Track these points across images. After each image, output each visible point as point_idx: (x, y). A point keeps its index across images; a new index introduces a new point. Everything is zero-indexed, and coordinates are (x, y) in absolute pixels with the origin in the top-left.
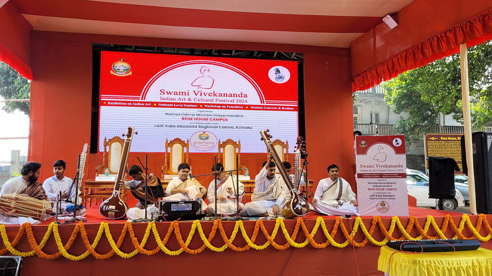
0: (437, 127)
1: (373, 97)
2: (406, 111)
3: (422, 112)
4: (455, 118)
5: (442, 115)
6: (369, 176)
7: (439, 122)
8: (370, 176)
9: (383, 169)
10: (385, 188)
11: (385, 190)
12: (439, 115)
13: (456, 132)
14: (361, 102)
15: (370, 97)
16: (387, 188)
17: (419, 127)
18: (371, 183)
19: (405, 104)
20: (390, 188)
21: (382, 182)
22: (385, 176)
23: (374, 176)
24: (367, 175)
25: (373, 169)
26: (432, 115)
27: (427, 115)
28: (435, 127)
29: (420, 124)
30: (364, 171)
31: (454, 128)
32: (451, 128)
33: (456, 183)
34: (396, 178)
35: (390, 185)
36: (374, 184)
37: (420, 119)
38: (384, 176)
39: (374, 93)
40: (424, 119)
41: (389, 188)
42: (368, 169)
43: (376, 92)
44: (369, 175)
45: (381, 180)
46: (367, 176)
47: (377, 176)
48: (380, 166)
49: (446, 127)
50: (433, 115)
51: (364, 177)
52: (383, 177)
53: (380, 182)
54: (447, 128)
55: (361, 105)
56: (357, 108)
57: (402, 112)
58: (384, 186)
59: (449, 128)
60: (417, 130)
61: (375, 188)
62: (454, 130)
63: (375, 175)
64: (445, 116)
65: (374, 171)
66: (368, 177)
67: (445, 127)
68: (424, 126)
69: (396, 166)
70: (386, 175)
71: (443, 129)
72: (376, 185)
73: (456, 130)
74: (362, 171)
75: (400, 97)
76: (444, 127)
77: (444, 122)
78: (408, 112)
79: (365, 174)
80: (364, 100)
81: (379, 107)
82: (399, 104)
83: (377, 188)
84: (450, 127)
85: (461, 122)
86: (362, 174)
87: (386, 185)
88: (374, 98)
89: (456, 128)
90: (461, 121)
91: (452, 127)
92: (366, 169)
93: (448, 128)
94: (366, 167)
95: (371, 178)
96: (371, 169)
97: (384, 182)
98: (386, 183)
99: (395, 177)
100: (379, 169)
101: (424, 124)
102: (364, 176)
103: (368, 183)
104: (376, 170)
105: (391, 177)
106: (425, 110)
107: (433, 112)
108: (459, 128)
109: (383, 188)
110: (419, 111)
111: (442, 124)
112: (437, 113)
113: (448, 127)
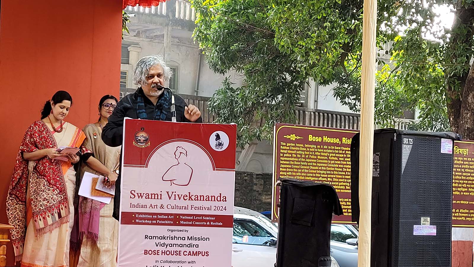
0: (301, 112)
1: (167, 25)
2: (239, 69)
3: (273, 74)
4: (339, 95)
5: (313, 83)
6: (148, 219)
7: (307, 99)
8: (152, 219)
9: (182, 203)
10: (183, 249)
11: (182, 254)
12: (308, 83)
13: (338, 125)
14: (138, 35)
15: (161, 24)
16: (188, 249)
17: (264, 108)
18: (151, 238)
19: (239, 51)
20: (195, 250)
21: (178, 234)
22: (185, 220)
23: (160, 219)
24: (144, 216)
25: (158, 202)
26: (292, 81)
27: (282, 82)
28: (297, 111)
29: (266, 101)
30: (138, 206)
31: (334, 116)
32: (330, 115)
33: (333, 243)
34: (210, 226)
35: (194, 242)
36: (159, 241)
37: (268, 90)
38: (182, 220)
39: (171, 18)
40: (276, 91)
41: (192, 249)
42: (148, 202)
43: (177, 16)
44: (149, 216)
45: (175, 231)
46: (145, 219)
47: (168, 219)
48: (177, 196)
49: (319, 112)
50: (295, 83)
51: (137, 221)
52: (182, 222)
53: (173, 234)
54: (321, 114)
55: (137, 44)
56: (129, 48)
57: (231, 69)
58: (182, 246)
59: (326, 115)
60: (257, 115)
61: (161, 249)
62: (335, 120)
63: (162, 217)
64: (320, 87)
65: (162, 207)
66: (147, 221)
67: (317, 113)
68: (275, 105)
69: (213, 198)
70: (187, 218)
71: (313, 117)
72: (162, 241)
73: (339, 121)
74: (134, 206)
75: (228, 34)
76: (314, 113)
77: (316, 101)
78: (243, 71)
79: (140, 213)
80: (145, 31)
81: (178, 52)
82: (226, 50)
83: (164, 249)
84: (328, 112)
85: (349, 103)
86: (133, 213)
87: (187, 242)
88: (170, 28)
89: (339, 116)
90: (350, 101)
91: (332, 113)
92: (143, 201)
93: (324, 116)
94: (144, 197)
95: (152, 224)
96: (154, 202)
97: (181, 234)
98: (186, 238)
99: (208, 223)
100: (173, 202)
101: (274, 103)
102: (137, 218)
103: (146, 237)
104: (165, 207)
105: (198, 223)
106: (279, 70)
107: (296, 75)
108: (344, 116)
109: (178, 249)
110: (267, 69)
111: (311, 106)
112: (305, 78)
113: (324, 112)
